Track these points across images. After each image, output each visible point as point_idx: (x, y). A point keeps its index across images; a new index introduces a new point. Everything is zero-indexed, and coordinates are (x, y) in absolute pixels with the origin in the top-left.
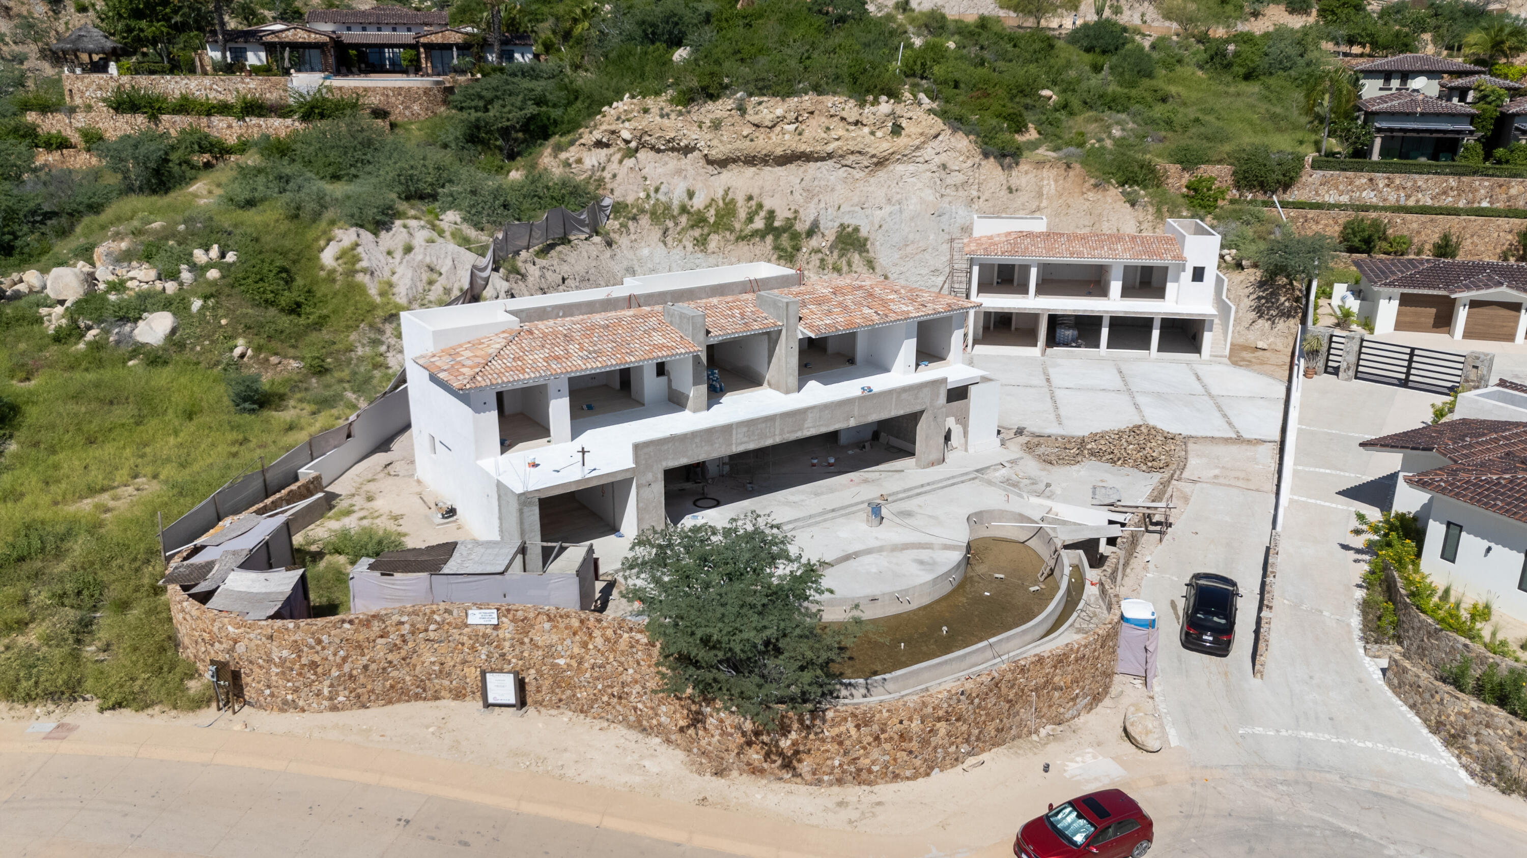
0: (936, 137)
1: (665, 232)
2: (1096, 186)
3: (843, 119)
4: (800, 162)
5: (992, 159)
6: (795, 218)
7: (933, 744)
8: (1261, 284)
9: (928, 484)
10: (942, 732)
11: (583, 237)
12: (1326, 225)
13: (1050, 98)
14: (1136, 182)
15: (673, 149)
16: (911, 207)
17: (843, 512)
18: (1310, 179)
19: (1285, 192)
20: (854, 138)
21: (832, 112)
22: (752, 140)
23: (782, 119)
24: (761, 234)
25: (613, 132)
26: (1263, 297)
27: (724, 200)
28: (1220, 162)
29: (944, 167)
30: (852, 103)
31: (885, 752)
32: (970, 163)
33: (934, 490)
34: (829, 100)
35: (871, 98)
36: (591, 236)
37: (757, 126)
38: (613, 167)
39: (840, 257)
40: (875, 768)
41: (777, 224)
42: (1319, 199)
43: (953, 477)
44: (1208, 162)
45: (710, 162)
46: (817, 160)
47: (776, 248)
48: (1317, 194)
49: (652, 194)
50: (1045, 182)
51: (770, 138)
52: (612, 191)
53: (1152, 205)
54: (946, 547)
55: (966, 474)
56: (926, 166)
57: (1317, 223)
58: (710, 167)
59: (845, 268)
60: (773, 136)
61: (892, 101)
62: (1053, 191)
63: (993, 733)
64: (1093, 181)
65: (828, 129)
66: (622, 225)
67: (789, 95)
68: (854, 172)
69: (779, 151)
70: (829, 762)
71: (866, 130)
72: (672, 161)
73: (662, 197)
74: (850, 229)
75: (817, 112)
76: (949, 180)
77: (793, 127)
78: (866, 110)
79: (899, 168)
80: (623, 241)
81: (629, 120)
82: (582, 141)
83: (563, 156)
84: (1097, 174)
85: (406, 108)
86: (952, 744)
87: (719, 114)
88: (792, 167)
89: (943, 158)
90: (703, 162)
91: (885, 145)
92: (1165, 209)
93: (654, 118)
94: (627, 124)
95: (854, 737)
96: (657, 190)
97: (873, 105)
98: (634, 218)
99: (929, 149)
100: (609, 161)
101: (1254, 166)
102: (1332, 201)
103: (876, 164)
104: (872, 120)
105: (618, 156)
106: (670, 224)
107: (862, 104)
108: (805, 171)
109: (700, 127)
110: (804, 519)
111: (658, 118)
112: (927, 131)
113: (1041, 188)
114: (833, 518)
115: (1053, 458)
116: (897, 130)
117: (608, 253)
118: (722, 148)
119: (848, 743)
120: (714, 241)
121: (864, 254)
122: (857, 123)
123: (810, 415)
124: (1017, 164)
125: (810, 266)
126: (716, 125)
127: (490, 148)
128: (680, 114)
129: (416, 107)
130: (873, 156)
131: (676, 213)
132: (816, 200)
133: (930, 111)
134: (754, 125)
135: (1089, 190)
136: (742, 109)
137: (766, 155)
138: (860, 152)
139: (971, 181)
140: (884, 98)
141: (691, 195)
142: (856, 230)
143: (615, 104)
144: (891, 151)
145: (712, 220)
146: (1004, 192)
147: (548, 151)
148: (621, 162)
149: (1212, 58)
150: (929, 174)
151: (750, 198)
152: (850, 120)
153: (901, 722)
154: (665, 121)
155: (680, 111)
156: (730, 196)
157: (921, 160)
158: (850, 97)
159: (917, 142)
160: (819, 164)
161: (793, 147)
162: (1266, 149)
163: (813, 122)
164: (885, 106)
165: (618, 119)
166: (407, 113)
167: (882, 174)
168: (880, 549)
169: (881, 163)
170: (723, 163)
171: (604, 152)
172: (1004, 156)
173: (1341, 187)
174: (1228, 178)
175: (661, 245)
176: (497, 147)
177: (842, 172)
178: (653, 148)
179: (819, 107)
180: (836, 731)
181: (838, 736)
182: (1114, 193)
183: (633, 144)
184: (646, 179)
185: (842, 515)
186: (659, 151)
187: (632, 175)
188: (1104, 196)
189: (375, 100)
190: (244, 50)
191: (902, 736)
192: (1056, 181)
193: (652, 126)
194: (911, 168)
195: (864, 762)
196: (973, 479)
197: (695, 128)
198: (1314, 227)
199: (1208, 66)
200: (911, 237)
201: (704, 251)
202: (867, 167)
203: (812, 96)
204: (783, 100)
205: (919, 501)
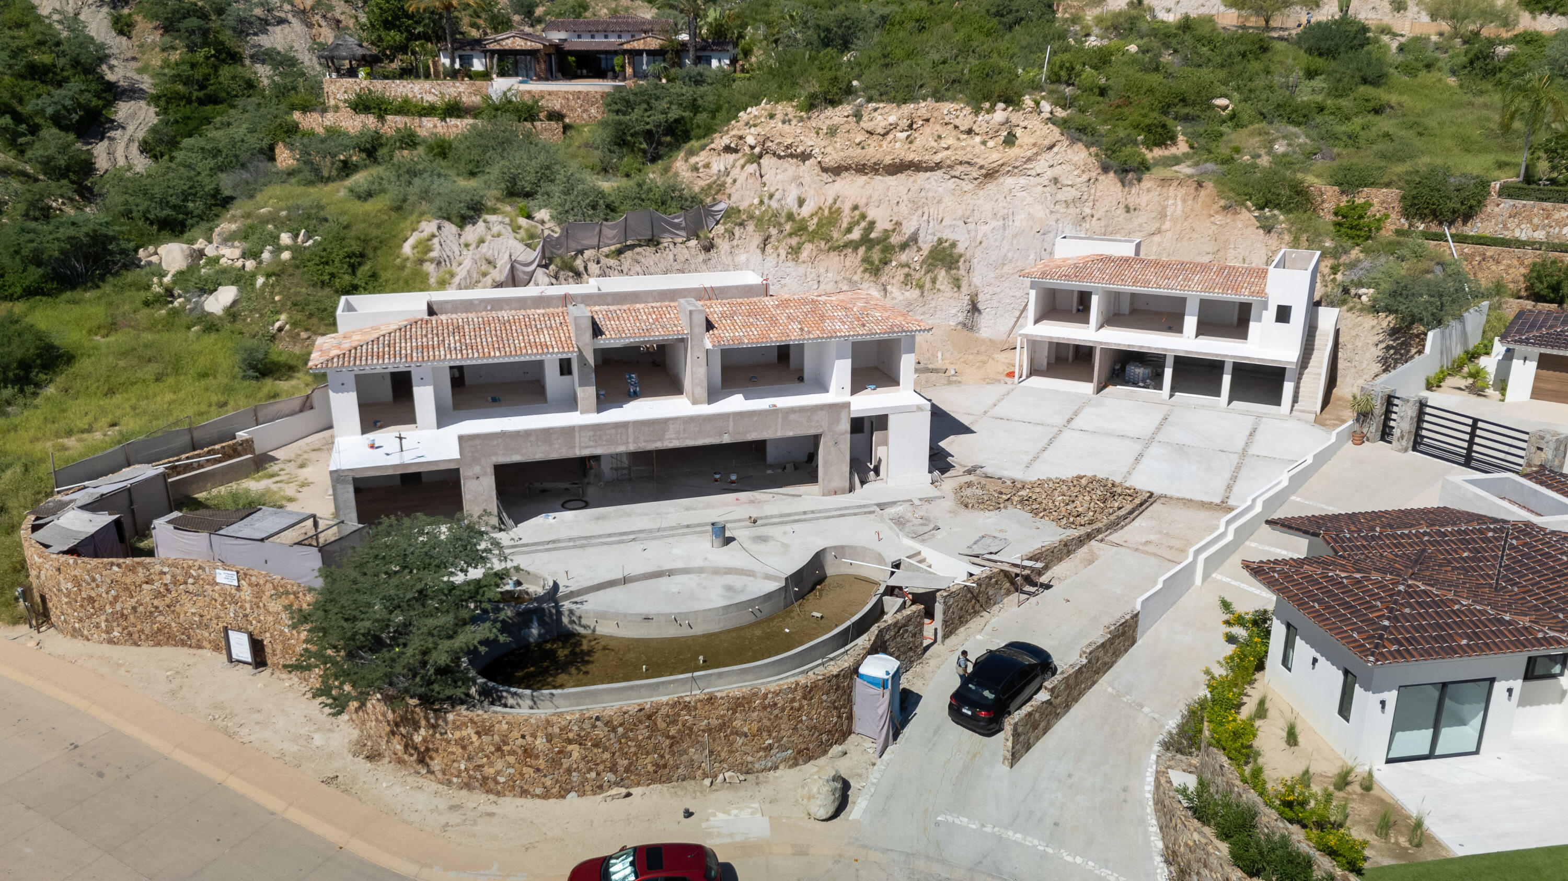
0: (1051, 148)
1: (766, 241)
2: (1225, 208)
3: (956, 127)
4: (910, 172)
5: (1112, 174)
6: (894, 231)
7: (565, 766)
8: (1393, 332)
9: (813, 512)
10: (576, 755)
11: (680, 240)
12: (1509, 266)
13: (1227, 107)
14: (1277, 206)
15: (792, 156)
16: (1017, 224)
17: (698, 529)
18: (1497, 209)
19: (1465, 222)
20: (963, 148)
21: (947, 119)
22: (863, 148)
23: (894, 126)
24: (855, 245)
25: (741, 138)
26: (1392, 347)
27: (830, 208)
28: (1388, 185)
29: (1056, 181)
30: (968, 110)
31: (509, 765)
32: (1085, 177)
33: (817, 519)
34: (946, 107)
35: (987, 105)
36: (688, 240)
37: (871, 133)
38: (735, 172)
39: (927, 272)
40: (501, 779)
41: (873, 235)
42: (1508, 235)
43: (846, 508)
44: (1373, 184)
45: (825, 170)
46: (927, 170)
47: (865, 260)
48: (1505, 227)
49: (766, 200)
50: (1171, 202)
51: (881, 146)
52: (729, 196)
53: (1290, 231)
54: (768, 577)
55: (864, 506)
56: (1038, 179)
57: (1498, 262)
58: (825, 175)
59: (928, 285)
60: (885, 144)
61: (1011, 108)
62: (1179, 212)
63: (650, 768)
64: (1222, 203)
65: (940, 137)
66: (726, 230)
67: (905, 101)
68: (963, 184)
69: (888, 160)
70: (455, 765)
71: (978, 139)
72: (791, 166)
73: (774, 204)
74: (947, 244)
75: (932, 120)
76: (1061, 196)
77: (905, 134)
78: (980, 118)
79: (1009, 181)
80: (723, 245)
81: (755, 126)
82: (713, 146)
83: (693, 160)
84: (1232, 194)
85: (585, 111)
86: (590, 770)
87: (837, 120)
88: (901, 177)
89: (1057, 171)
90: (818, 169)
91: (995, 156)
92: (1304, 237)
93: (777, 124)
94: (753, 129)
95: (477, 744)
96: (771, 197)
97: (988, 112)
98: (741, 224)
99: (1042, 162)
100: (733, 166)
101: (1425, 191)
102: (1523, 237)
103: (986, 176)
104: (984, 128)
105: (742, 161)
106: (773, 231)
107: (977, 111)
108: (914, 181)
109: (818, 134)
110: (651, 531)
111: (780, 124)
112: (1039, 142)
113: (1165, 208)
114: (684, 534)
115: (971, 501)
116: (1010, 140)
117: (702, 256)
118: (835, 156)
119: (470, 748)
120: (808, 250)
121: (953, 272)
122: (970, 132)
123: (671, 426)
124: (1139, 180)
125: (894, 281)
126: (833, 132)
127: (633, 151)
128: (801, 119)
129: (593, 111)
130: (981, 167)
131: (783, 221)
132: (920, 212)
133: (1052, 120)
134: (868, 132)
135: (1217, 212)
136: (858, 116)
137: (875, 164)
138: (968, 163)
139: (1085, 197)
140: (1001, 105)
141: (801, 202)
142: (954, 245)
143: (749, 110)
144: (1000, 162)
145: (810, 229)
146: (1121, 211)
147: (682, 154)
148: (743, 167)
149: (1471, 63)
150: (1040, 188)
151: (856, 208)
152: (962, 128)
153: (523, 737)
154: (786, 127)
155: (801, 117)
156: (836, 206)
157: (1033, 172)
158: (968, 104)
159: (1029, 154)
160: (928, 174)
161: (901, 157)
162: (1447, 172)
163: (927, 130)
164: (1000, 114)
165: (747, 124)
166: (585, 116)
167: (992, 186)
168: (700, 570)
169: (991, 174)
170: (837, 170)
171: (731, 157)
172: (1126, 171)
173: (1536, 221)
174: (1396, 204)
175: (758, 251)
176: (640, 150)
177: (951, 184)
178: (774, 154)
179: (935, 114)
180: (458, 735)
181: (462, 739)
182: (1247, 217)
183: (757, 150)
184: (765, 184)
185: (695, 533)
186: (780, 157)
187: (750, 181)
188: (1234, 220)
189: (556, 105)
190: (470, 58)
191: (525, 751)
192: (1184, 201)
193: (774, 132)
194: (1023, 181)
195: (489, 771)
196: (870, 513)
197: (813, 135)
198: (1494, 267)
199: (1466, 71)
200: (1010, 255)
201: (796, 260)
202: (976, 179)
203: (930, 102)
204: (899, 106)
205: (788, 528)
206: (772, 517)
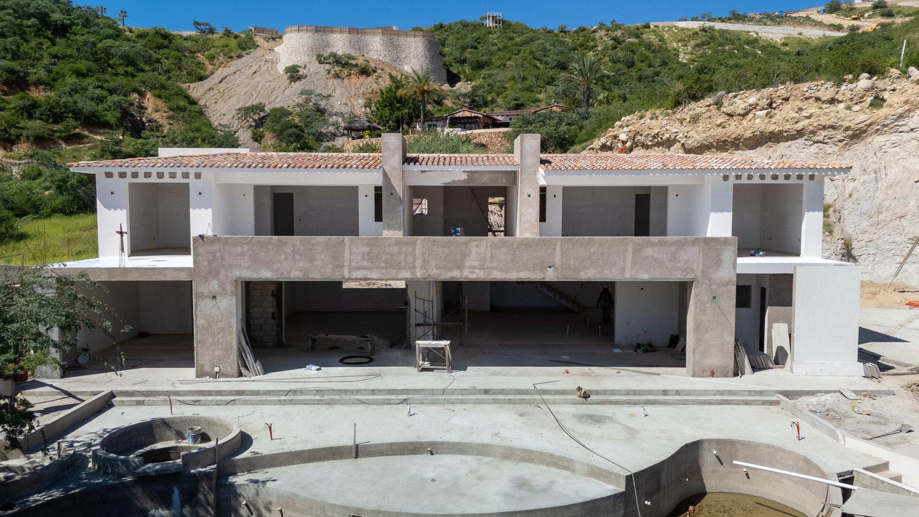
3: (818, 99)
4: (770, 144)
15: (658, 144)
20: (826, 114)
21: (807, 94)
22: (724, 127)
23: (754, 107)
25: (615, 137)
30: (829, 84)
34: (804, 87)
35: (851, 76)
37: (731, 115)
43: (731, 394)
45: (688, 151)
46: (787, 139)
51: (741, 124)
58: (688, 155)
60: (745, 122)
61: (875, 78)
65: (801, 109)
67: (764, 86)
68: (827, 147)
69: (748, 134)
71: (842, 106)
75: (792, 98)
77: (765, 112)
78: (843, 88)
81: (627, 126)
82: (592, 146)
87: (698, 110)
88: (761, 150)
90: (681, 151)
91: (862, 117)
93: (646, 122)
94: (625, 129)
97: (851, 82)
103: (851, 137)
104: (848, 95)
107: (839, 83)
108: (775, 151)
109: (682, 123)
111: (649, 121)
116: (878, 102)
118: (697, 137)
122: (832, 101)
126: (695, 120)
128: (668, 115)
130: (848, 129)
134: (728, 115)
136: (719, 104)
137: (735, 139)
138: (833, 127)
140: (865, 76)
144: (869, 122)
152: (824, 99)
154: (654, 122)
155: (667, 113)
158: (829, 80)
160: (789, 143)
161: (762, 130)
163: (787, 107)
164: (864, 82)
165: (621, 127)
167: (859, 147)
169: (857, 135)
170: (699, 150)
177: (814, 149)
178: (643, 145)
179: (795, 93)
183: (629, 144)
190: (436, 126)
193: (643, 127)
194: (894, 138)
197: (678, 124)
200: (886, 204)
202: (840, 141)
203: (790, 85)
204: (758, 91)
205: (638, 410)
206: (613, 392)
